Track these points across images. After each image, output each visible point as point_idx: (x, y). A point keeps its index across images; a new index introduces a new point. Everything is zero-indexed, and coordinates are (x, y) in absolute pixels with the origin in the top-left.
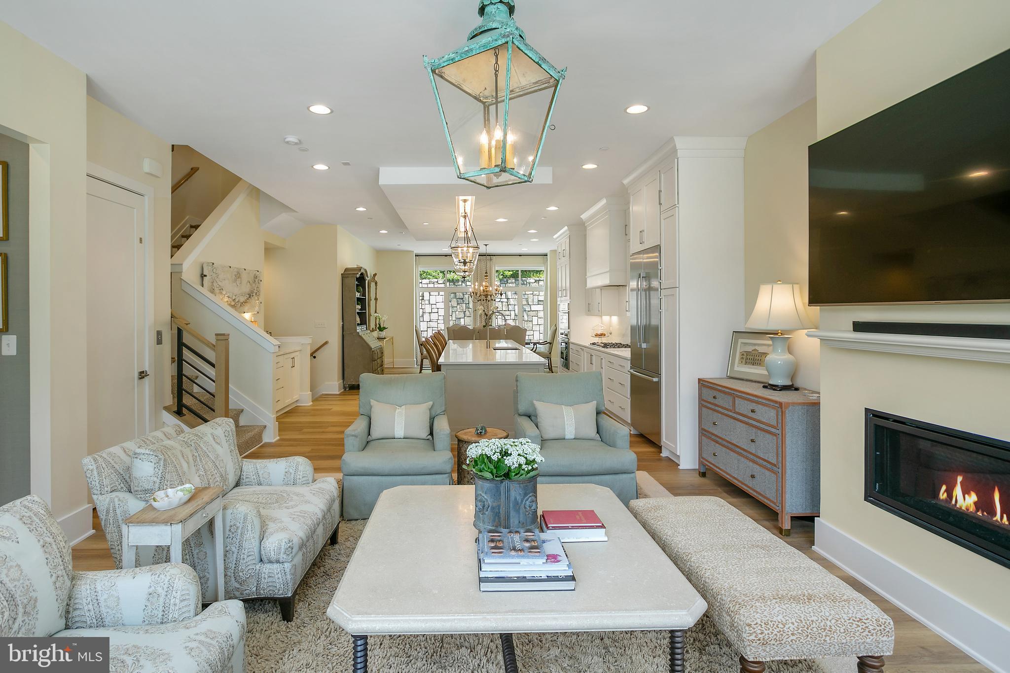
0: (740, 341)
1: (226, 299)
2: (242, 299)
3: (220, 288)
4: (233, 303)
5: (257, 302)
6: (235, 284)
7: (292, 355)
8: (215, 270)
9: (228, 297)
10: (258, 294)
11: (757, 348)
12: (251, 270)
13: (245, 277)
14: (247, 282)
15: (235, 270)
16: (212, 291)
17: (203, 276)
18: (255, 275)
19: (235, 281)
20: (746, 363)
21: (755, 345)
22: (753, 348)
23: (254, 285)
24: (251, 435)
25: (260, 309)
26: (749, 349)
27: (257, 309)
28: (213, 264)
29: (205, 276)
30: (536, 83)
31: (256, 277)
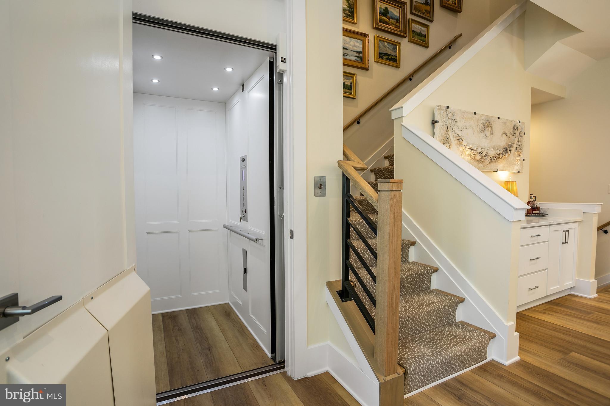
1: (468, 152)
2: (492, 153)
3: (459, 138)
4: (478, 157)
5: (518, 158)
6: (482, 135)
7: (565, 227)
8: (449, 115)
9: (471, 149)
10: (519, 149)
12: (507, 120)
13: (498, 127)
14: (503, 134)
15: (483, 117)
16: (446, 141)
17: (434, 122)
18: (515, 125)
19: (483, 130)
23: (513, 138)
24: (459, 351)
25: (522, 168)
27: (517, 167)
28: (448, 107)
29: (437, 122)
31: (515, 129)
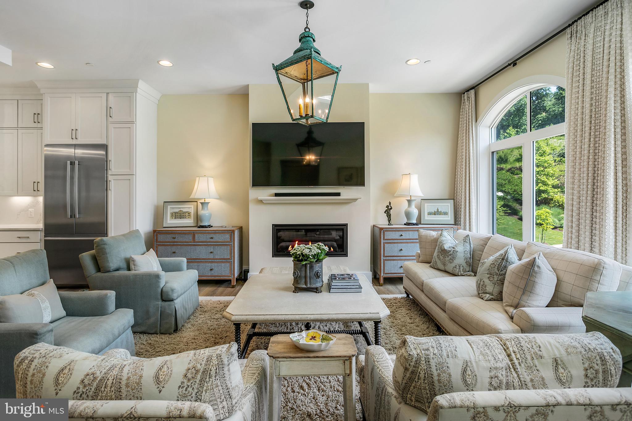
0: (169, 207)
11: (182, 209)
20: (175, 218)
21: (180, 208)
22: (179, 210)
26: (177, 210)
30: (296, 76)
